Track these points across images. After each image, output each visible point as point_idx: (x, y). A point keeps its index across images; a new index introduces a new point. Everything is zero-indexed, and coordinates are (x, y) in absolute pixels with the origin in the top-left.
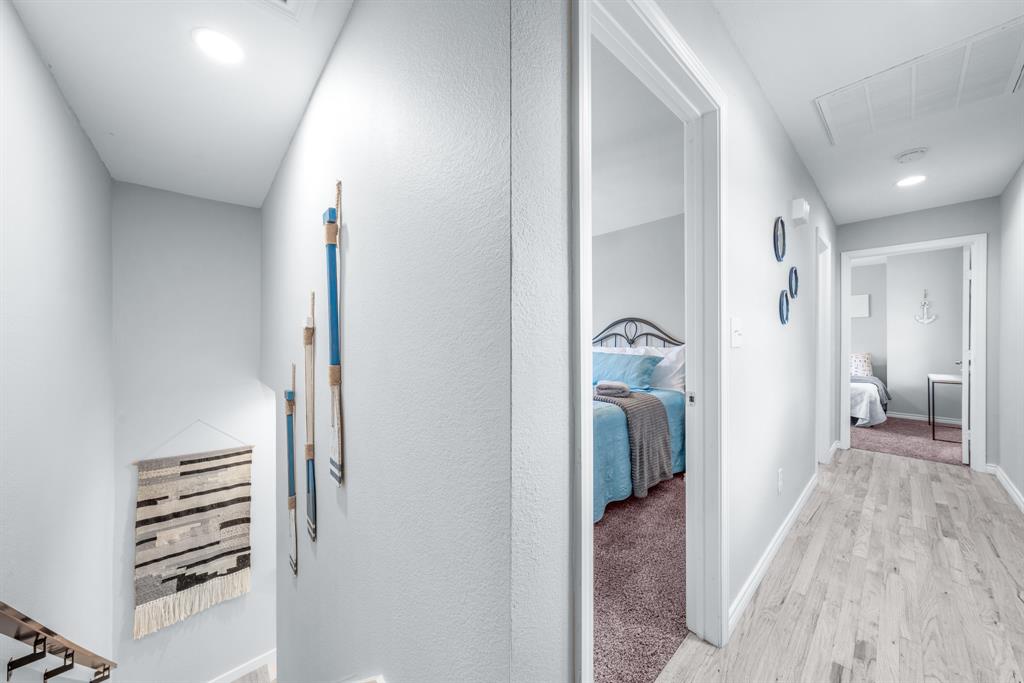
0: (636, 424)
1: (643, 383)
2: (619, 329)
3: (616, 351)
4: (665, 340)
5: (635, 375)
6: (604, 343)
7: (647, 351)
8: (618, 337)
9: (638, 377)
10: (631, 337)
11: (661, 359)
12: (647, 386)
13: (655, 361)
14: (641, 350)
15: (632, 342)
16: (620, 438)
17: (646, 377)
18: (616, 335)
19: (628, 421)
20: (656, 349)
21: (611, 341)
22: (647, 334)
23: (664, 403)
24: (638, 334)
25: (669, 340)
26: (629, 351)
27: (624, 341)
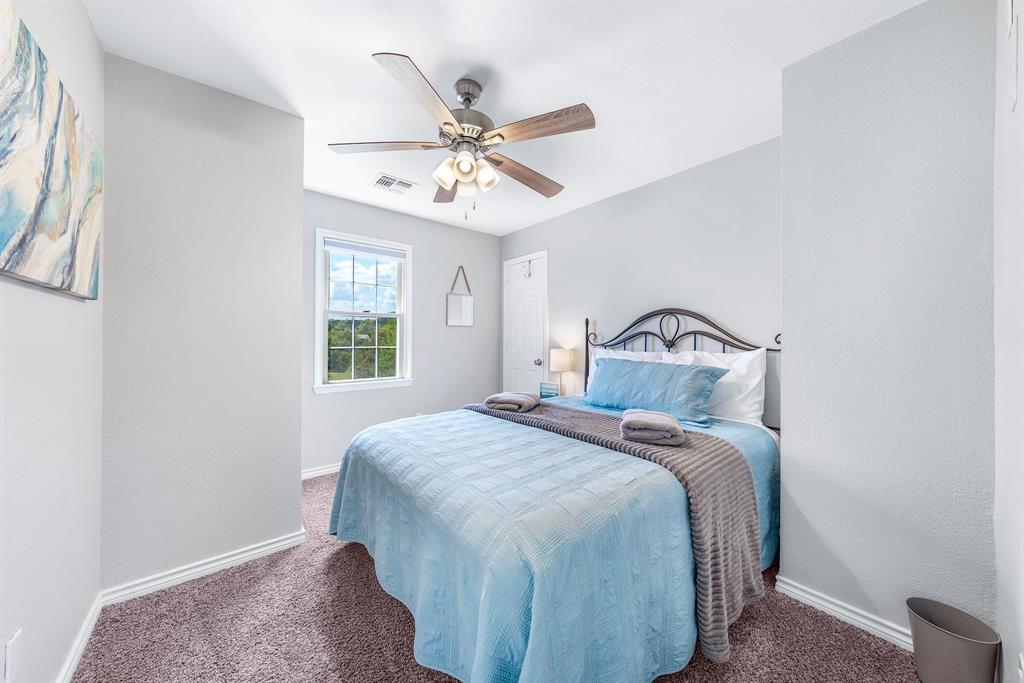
0: (705, 507)
1: (697, 411)
2: (652, 325)
3: (647, 357)
4: (725, 342)
5: (682, 398)
6: (629, 346)
7: (697, 358)
8: (650, 337)
9: (688, 401)
10: (669, 337)
11: (723, 372)
12: (704, 418)
13: (714, 374)
14: (686, 356)
15: (670, 345)
16: (675, 542)
17: (701, 401)
18: (646, 333)
19: (689, 504)
20: (712, 356)
21: (640, 342)
22: (695, 333)
23: (742, 450)
24: (680, 333)
25: (731, 342)
26: (668, 358)
27: (659, 343)
